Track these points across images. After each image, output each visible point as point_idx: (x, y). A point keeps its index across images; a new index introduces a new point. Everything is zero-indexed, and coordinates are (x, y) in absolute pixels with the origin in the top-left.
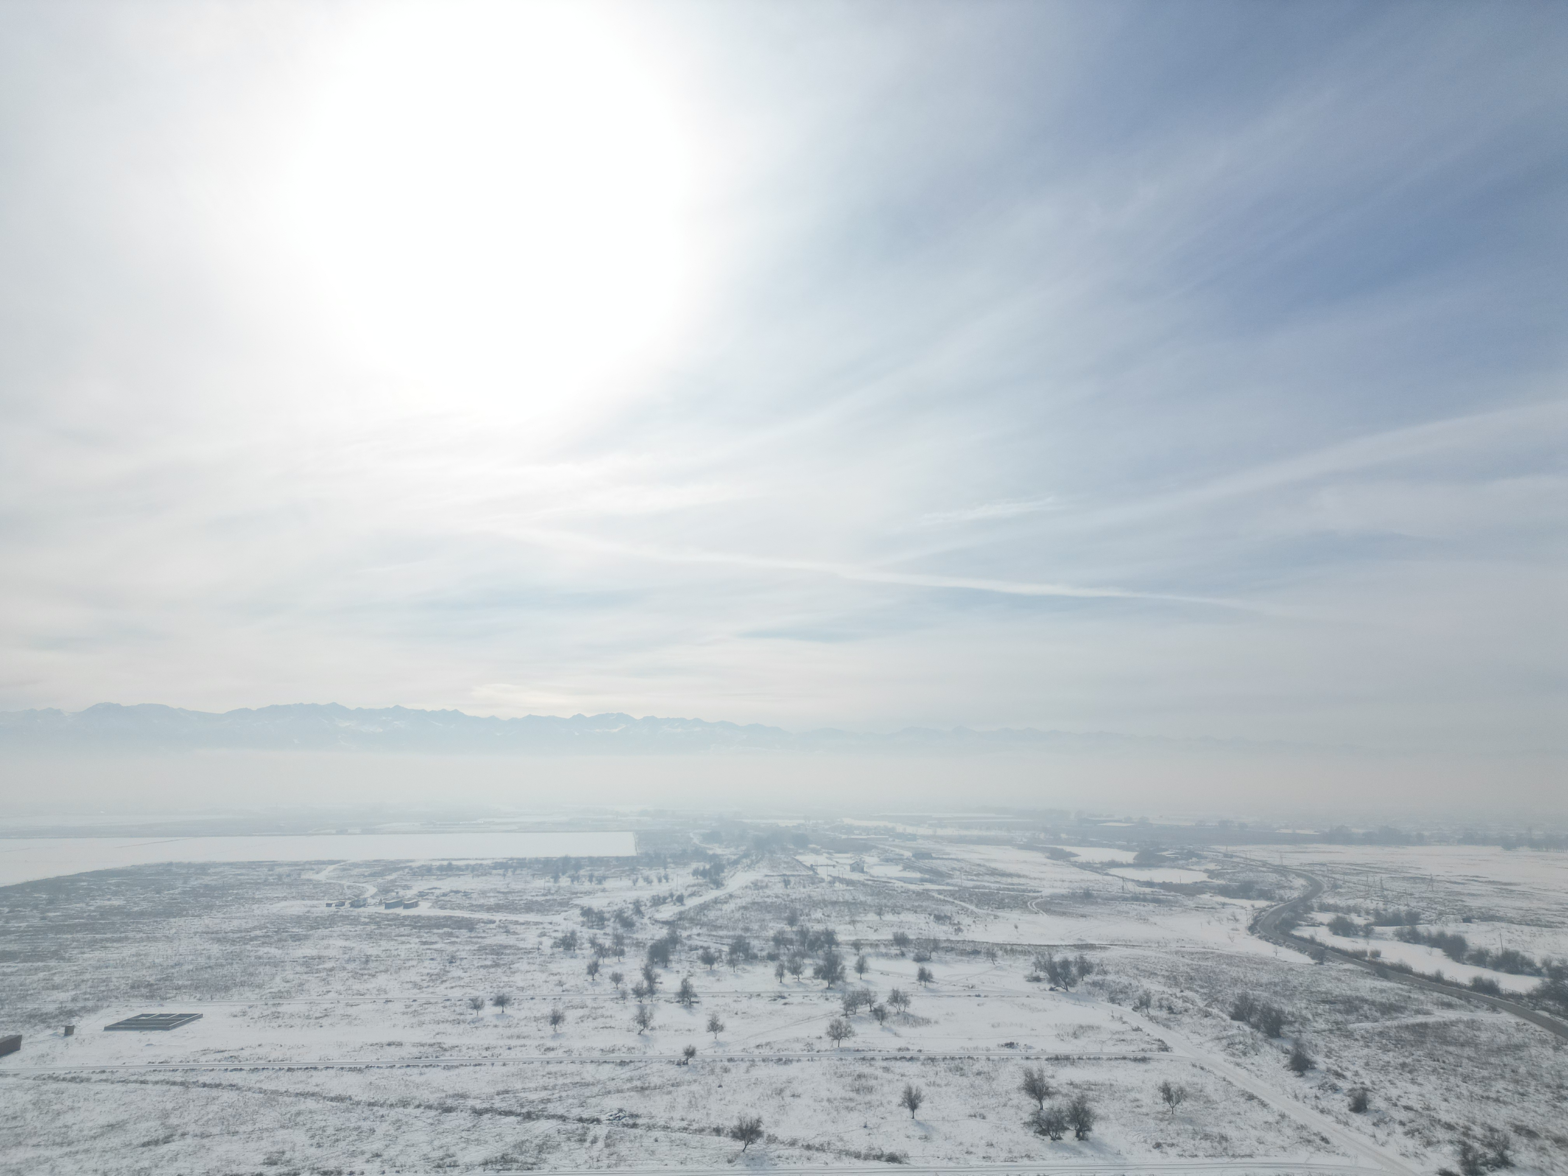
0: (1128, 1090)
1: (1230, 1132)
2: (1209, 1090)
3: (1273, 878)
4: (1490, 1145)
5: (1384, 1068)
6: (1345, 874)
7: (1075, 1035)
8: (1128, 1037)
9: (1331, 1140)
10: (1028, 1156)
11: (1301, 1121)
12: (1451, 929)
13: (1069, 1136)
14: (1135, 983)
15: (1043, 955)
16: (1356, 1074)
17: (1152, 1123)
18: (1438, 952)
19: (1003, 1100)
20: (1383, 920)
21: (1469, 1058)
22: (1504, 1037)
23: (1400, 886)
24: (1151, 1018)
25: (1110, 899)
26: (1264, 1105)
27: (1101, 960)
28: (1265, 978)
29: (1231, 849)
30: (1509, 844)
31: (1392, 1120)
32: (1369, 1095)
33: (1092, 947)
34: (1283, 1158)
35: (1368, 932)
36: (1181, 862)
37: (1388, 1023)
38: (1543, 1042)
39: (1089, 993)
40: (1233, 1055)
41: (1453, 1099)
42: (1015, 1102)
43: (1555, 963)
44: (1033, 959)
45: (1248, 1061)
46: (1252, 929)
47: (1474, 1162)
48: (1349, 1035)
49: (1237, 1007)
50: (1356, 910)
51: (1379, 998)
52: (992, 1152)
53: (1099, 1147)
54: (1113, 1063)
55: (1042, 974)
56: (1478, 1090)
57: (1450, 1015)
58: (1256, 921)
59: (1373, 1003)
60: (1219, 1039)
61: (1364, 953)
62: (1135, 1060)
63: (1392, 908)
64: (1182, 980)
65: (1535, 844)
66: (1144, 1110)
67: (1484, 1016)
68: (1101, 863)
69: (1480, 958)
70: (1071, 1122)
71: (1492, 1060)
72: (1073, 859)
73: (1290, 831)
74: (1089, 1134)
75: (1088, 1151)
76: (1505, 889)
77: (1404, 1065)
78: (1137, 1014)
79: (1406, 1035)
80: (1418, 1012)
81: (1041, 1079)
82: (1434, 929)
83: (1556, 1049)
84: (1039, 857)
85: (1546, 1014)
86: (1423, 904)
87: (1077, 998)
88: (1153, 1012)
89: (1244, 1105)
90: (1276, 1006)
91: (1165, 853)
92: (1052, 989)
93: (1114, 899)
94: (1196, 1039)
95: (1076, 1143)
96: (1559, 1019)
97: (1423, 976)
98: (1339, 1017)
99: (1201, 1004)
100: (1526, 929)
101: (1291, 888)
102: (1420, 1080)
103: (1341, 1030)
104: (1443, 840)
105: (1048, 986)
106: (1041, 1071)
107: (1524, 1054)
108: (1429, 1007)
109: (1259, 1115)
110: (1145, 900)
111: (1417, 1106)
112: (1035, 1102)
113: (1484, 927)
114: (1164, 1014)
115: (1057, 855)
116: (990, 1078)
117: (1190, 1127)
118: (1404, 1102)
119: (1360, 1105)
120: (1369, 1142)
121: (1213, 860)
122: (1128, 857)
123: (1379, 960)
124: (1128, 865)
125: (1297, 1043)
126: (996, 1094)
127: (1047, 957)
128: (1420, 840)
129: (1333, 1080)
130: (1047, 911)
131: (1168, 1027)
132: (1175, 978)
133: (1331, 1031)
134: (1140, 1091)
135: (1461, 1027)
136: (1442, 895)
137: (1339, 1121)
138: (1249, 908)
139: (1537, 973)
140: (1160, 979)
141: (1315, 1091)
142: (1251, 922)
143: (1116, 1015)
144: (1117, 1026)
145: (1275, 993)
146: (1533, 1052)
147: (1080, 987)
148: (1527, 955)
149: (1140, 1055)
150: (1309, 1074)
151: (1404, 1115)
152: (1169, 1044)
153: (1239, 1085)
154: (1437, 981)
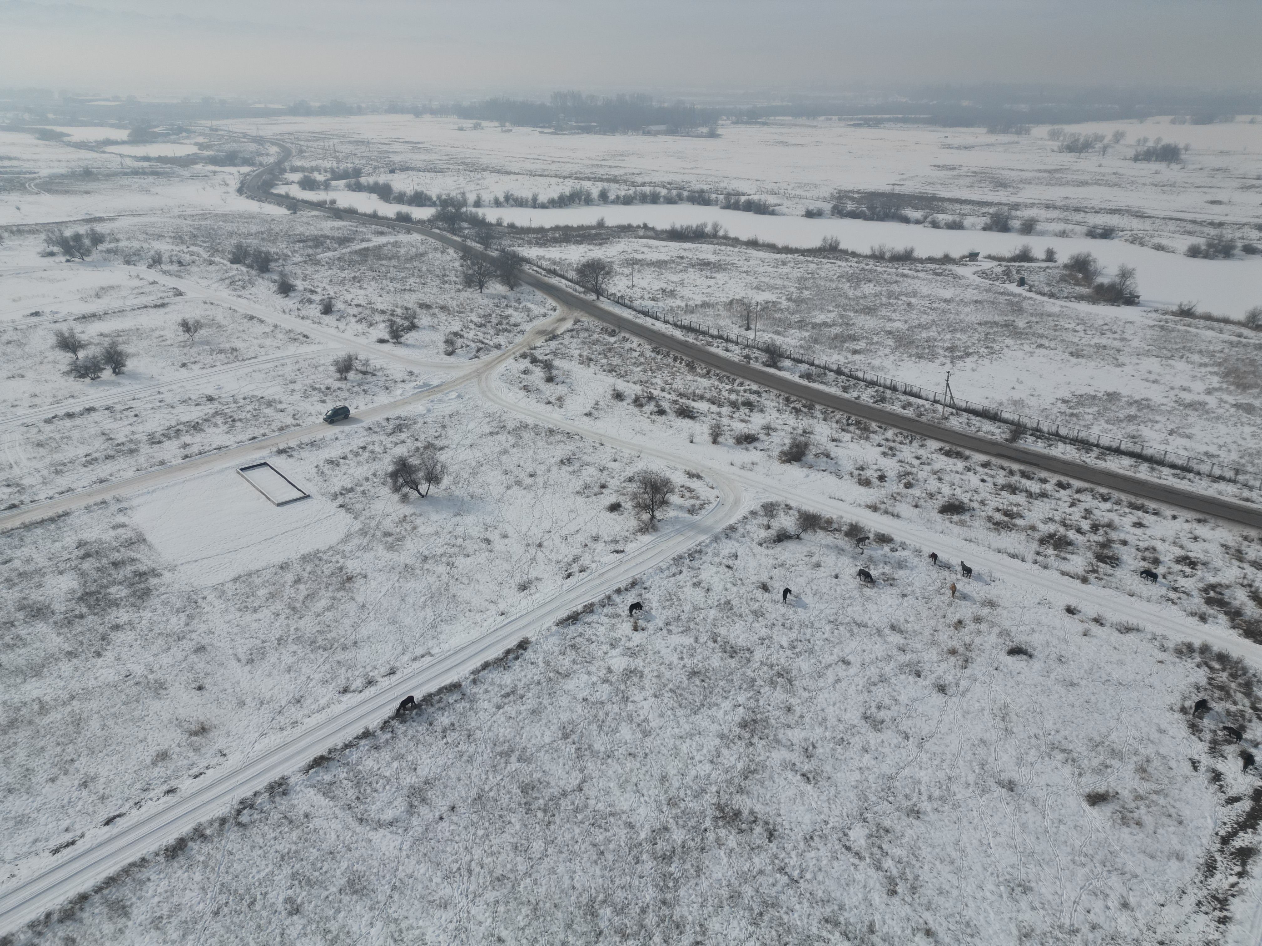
0: (153, 331)
1: (239, 344)
2: (220, 318)
3: (253, 147)
4: (406, 318)
5: (342, 282)
6: (307, 141)
7: (98, 296)
8: (146, 290)
9: (310, 335)
10: (72, 397)
11: (289, 328)
12: (383, 179)
13: (107, 374)
14: (146, 246)
15: (53, 232)
16: (324, 289)
17: (176, 351)
18: (374, 196)
19: (38, 359)
20: (337, 176)
21: (394, 267)
22: (414, 250)
23: (347, 148)
24: (165, 272)
25: (110, 176)
26: (261, 321)
27: (112, 230)
28: (254, 229)
29: (215, 123)
30: (417, 113)
31: (348, 315)
32: (333, 301)
33: (100, 220)
34: (279, 354)
35: (326, 186)
36: (172, 137)
37: (344, 251)
38: (436, 249)
39: (105, 260)
40: (235, 290)
41: (385, 295)
42: (51, 358)
43: (444, 197)
44: (43, 236)
45: (247, 292)
46: (240, 191)
47: (397, 330)
48: (318, 263)
49: (234, 253)
50: (317, 169)
51: (337, 234)
52: (36, 401)
53: (134, 376)
54: (136, 312)
55: (55, 249)
56: (399, 286)
57: (382, 240)
58: (243, 183)
59: (333, 238)
60: (223, 280)
61: (325, 202)
62: (156, 306)
63: (343, 166)
64: (187, 238)
65: (434, 112)
66: (169, 342)
67: (403, 238)
68: (96, 142)
69: (401, 198)
70: (107, 363)
71: (407, 265)
72: (66, 139)
73: (262, 106)
74: (125, 369)
75: (126, 382)
76: (415, 146)
77: (354, 278)
78: (152, 271)
79: (356, 258)
80: (362, 240)
81: (72, 335)
82: (371, 180)
83: (442, 252)
84: (28, 139)
85: (438, 231)
86: (363, 162)
87: (94, 265)
88: (165, 267)
89: (246, 324)
90: (264, 249)
91: (156, 130)
92: (68, 261)
93: (116, 174)
94: (204, 283)
95: (114, 377)
96: (445, 233)
97: (365, 215)
98: (310, 251)
99: (205, 255)
100: (428, 174)
101: (267, 155)
102: (365, 286)
103: (312, 260)
104: (375, 110)
105: (63, 259)
106: (71, 330)
107: (426, 258)
108: (370, 236)
109: (259, 329)
110: (144, 173)
111: (363, 303)
112: (72, 355)
113: (403, 175)
114: (175, 267)
115: (46, 136)
116: (20, 344)
117: (208, 348)
118: (355, 302)
119: (327, 309)
120: (333, 331)
121: (201, 134)
122: (123, 134)
123: (336, 206)
124: (123, 143)
125: (282, 274)
126: (30, 356)
127: (57, 233)
128: (359, 111)
129: (309, 295)
130: (49, 191)
131: (180, 277)
132: (181, 237)
133: (305, 262)
134: (163, 329)
135: (390, 246)
136: (375, 154)
137: (314, 323)
138: (236, 174)
139: (434, 204)
140: (168, 240)
141: (297, 305)
142: (238, 185)
143: (134, 274)
144: (136, 283)
145: (263, 239)
146: (430, 256)
147: (95, 255)
148: (428, 193)
149: (159, 302)
150: (292, 294)
151: (355, 310)
152: (182, 289)
153: (242, 311)
154: (374, 218)
